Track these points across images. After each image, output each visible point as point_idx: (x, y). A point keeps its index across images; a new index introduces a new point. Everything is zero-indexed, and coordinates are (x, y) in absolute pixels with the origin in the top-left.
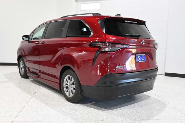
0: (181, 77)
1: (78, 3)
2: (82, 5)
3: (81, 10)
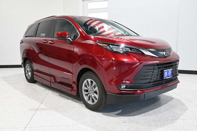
0: (193, 74)
1: (85, 2)
2: (89, 4)
3: (89, 8)
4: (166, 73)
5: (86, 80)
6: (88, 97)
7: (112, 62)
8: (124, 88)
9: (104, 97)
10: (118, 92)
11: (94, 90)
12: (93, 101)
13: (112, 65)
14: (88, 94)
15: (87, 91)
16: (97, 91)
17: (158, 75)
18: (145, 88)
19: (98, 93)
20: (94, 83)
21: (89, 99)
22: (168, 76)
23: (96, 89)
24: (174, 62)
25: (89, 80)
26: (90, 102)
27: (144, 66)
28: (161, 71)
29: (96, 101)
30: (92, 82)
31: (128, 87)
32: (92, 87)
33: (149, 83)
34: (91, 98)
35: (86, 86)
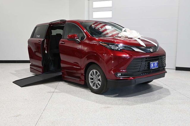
4: (152, 64)
5: (92, 70)
6: (93, 84)
7: (111, 57)
8: (120, 76)
9: (105, 84)
10: (115, 78)
11: (98, 78)
12: (97, 87)
13: (111, 59)
14: (93, 81)
15: (92, 79)
16: (101, 79)
17: (145, 66)
18: (136, 76)
19: (101, 81)
20: (98, 73)
21: (94, 86)
22: (154, 67)
23: (100, 77)
24: (160, 56)
25: (95, 71)
26: (95, 88)
27: (134, 59)
28: (148, 63)
29: (99, 87)
30: (96, 72)
31: (123, 75)
32: (97, 76)
33: (139, 71)
34: (95, 85)
35: (92, 75)
